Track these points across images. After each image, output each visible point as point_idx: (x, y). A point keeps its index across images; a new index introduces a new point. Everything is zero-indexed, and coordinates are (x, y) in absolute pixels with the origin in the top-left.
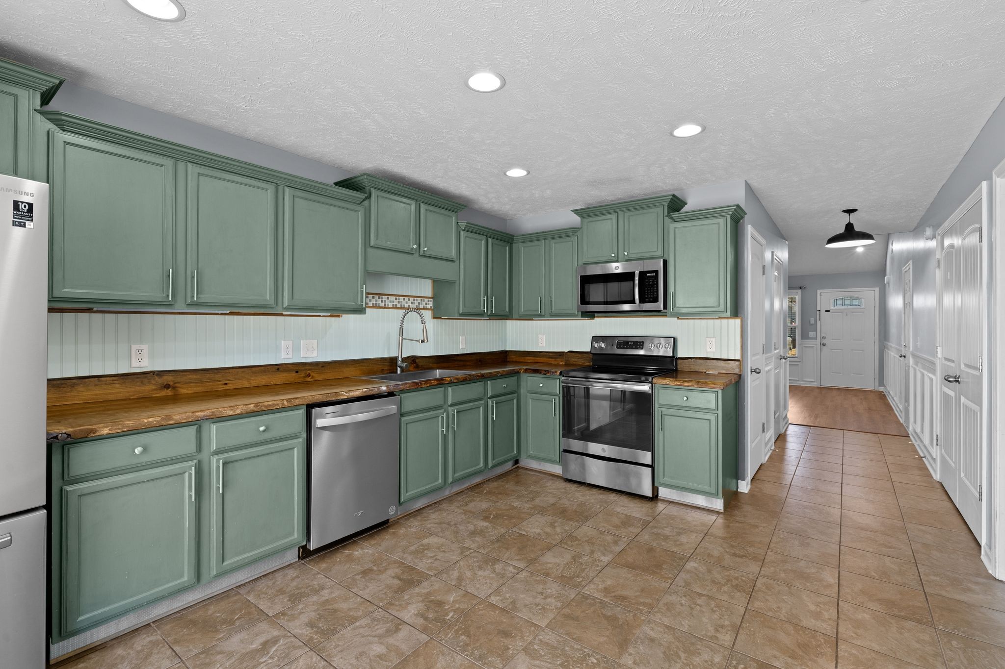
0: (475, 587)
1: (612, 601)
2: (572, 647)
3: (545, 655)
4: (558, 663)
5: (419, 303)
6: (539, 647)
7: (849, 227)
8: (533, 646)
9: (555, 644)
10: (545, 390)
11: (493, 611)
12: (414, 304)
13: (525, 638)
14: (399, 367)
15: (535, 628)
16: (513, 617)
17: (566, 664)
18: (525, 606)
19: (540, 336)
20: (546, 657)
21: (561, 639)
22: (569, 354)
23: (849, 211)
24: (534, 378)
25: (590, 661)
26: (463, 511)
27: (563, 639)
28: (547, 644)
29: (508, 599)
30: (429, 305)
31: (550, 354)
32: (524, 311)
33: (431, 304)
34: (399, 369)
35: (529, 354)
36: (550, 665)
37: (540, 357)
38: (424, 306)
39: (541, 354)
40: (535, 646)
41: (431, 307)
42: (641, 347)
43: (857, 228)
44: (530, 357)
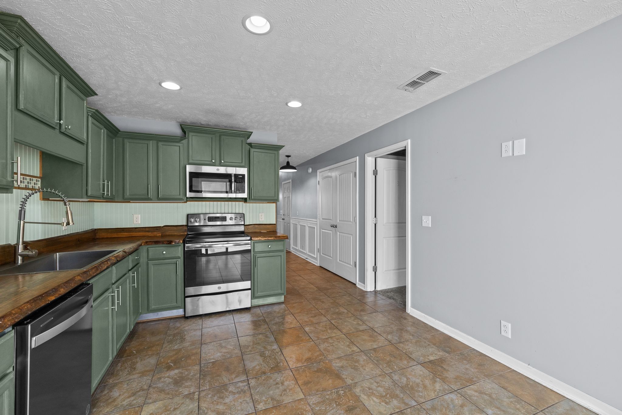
0: (238, 410)
1: (307, 363)
2: (328, 395)
3: (326, 408)
4: (335, 406)
5: (28, 182)
6: (319, 407)
7: (288, 163)
8: (316, 409)
9: (320, 400)
10: (168, 256)
11: (272, 413)
12: (24, 183)
13: (307, 409)
14: (20, 255)
15: (302, 401)
16: (285, 406)
17: (337, 403)
18: (281, 395)
19: (135, 216)
20: (328, 408)
21: (319, 395)
22: (165, 227)
23: (288, 156)
24: (156, 248)
25: (342, 394)
26: (139, 375)
27: (320, 395)
28: (319, 403)
29: (267, 400)
30: (37, 185)
31: (147, 229)
32: (130, 195)
33: (39, 184)
34: (20, 258)
35: (123, 230)
36: (334, 410)
37: (136, 232)
38: (26, 185)
39: (137, 229)
40: (316, 408)
41: (39, 187)
42: (225, 220)
43: (291, 164)
44: (124, 232)
